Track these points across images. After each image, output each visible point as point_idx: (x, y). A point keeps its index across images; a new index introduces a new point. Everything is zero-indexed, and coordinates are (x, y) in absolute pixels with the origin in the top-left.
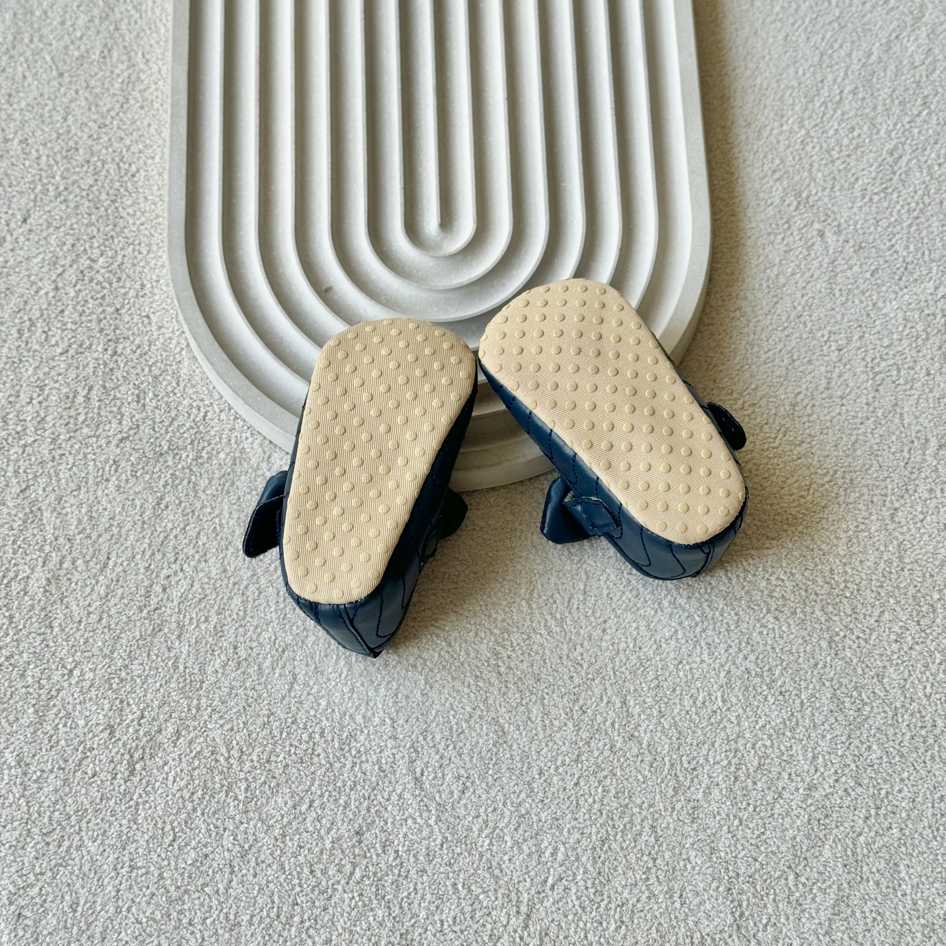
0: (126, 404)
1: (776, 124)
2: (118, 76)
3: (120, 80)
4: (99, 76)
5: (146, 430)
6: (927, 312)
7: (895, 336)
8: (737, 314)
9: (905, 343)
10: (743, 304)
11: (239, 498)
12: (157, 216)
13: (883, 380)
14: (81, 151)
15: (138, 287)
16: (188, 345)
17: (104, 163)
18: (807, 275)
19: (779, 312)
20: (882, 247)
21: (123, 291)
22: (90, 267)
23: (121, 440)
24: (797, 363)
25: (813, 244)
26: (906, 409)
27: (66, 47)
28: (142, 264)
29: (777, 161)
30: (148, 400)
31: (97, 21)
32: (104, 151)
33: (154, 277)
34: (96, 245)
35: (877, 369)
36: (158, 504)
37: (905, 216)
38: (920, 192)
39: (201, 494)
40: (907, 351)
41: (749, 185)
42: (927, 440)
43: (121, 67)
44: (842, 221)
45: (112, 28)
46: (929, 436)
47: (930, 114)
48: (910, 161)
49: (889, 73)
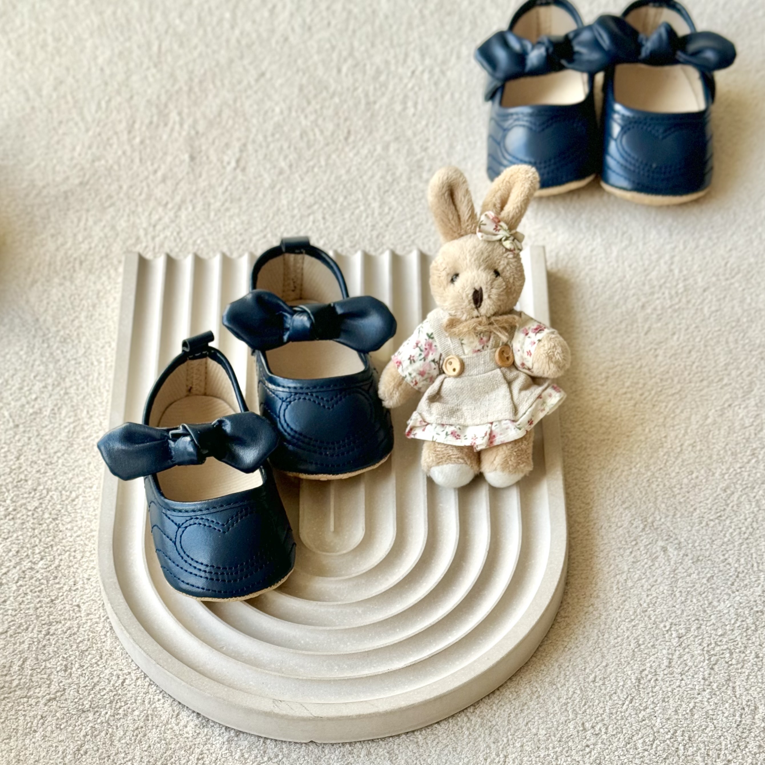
0: (55, 673)
1: (626, 468)
2: (65, 427)
3: (67, 430)
4: (49, 427)
5: (71, 693)
6: (755, 609)
7: (728, 627)
8: (591, 609)
9: (737, 632)
10: (596, 601)
11: (150, 747)
12: (92, 531)
13: (717, 660)
14: (30, 482)
15: (71, 583)
16: (111, 628)
17: (48, 491)
18: (651, 580)
19: (626, 607)
20: (717, 560)
21: (58, 586)
22: (32, 569)
23: (49, 700)
24: (642, 647)
25: (657, 557)
26: (738, 683)
27: (23, 406)
28: (76, 566)
29: (626, 494)
30: (74, 669)
31: (50, 388)
32: (49, 482)
33: (86, 576)
34: (37, 551)
35: (712, 652)
36: (79, 750)
37: (737, 538)
38: (749, 520)
39: (116, 742)
40: (738, 639)
41: (602, 512)
42: (756, 708)
43: (68, 420)
44: (682, 540)
45: (62, 392)
46: (758, 705)
47: (757, 462)
48: (741, 496)
49: (722, 432)
